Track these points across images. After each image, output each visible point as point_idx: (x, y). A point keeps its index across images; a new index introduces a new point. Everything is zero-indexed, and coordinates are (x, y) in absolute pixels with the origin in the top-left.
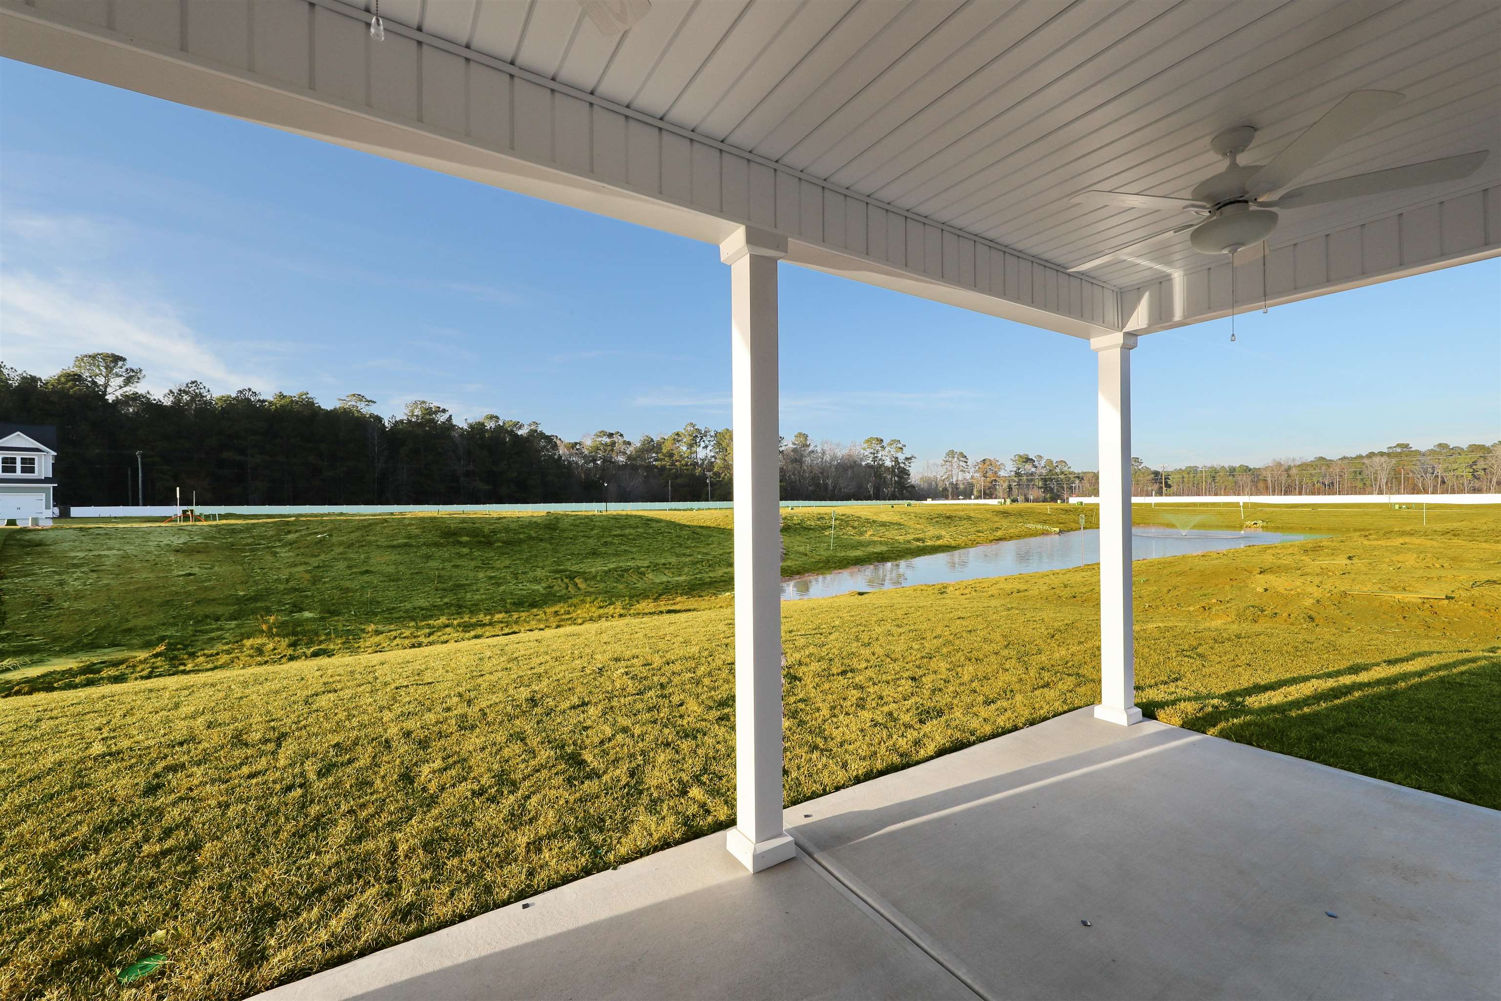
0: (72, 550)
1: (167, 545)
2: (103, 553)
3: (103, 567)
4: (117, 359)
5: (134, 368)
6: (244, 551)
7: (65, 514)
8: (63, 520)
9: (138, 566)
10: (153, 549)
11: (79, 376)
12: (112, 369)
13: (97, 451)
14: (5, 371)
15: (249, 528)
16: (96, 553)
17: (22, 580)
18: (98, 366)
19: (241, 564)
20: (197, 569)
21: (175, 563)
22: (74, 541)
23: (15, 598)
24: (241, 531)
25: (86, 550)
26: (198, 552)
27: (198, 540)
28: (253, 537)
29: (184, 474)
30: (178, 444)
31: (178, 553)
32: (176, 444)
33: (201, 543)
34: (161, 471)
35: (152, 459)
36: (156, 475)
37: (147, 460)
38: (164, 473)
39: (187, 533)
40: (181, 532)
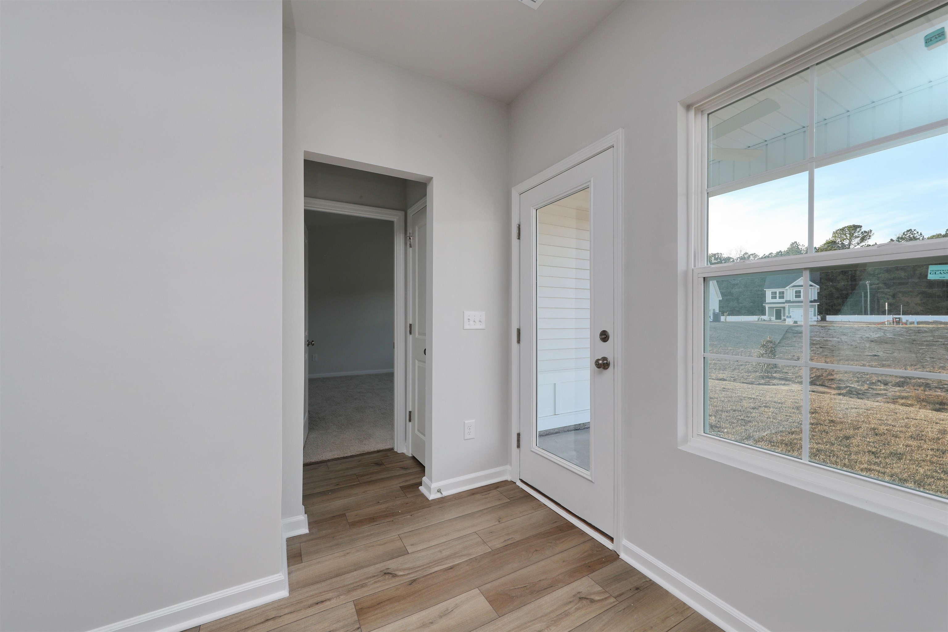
0: (814, 337)
1: (867, 337)
2: (829, 339)
3: (826, 346)
4: (856, 227)
5: (867, 230)
6: (922, 345)
7: (824, 319)
8: (822, 322)
9: (845, 347)
10: (857, 339)
11: (835, 242)
12: (853, 234)
13: (843, 283)
14: (800, 247)
15: (932, 331)
16: (825, 339)
17: (789, 348)
18: (845, 234)
19: (916, 353)
20: (882, 353)
21: (868, 348)
22: (817, 332)
23: (785, 356)
24: (926, 332)
25: (821, 337)
26: (886, 343)
27: (889, 335)
28: (934, 336)
29: (900, 294)
30: (896, 274)
31: (873, 343)
32: (894, 274)
33: (890, 338)
34: (883, 292)
35: (877, 286)
36: (881, 295)
37: (874, 286)
38: (886, 294)
39: (883, 331)
40: (879, 330)
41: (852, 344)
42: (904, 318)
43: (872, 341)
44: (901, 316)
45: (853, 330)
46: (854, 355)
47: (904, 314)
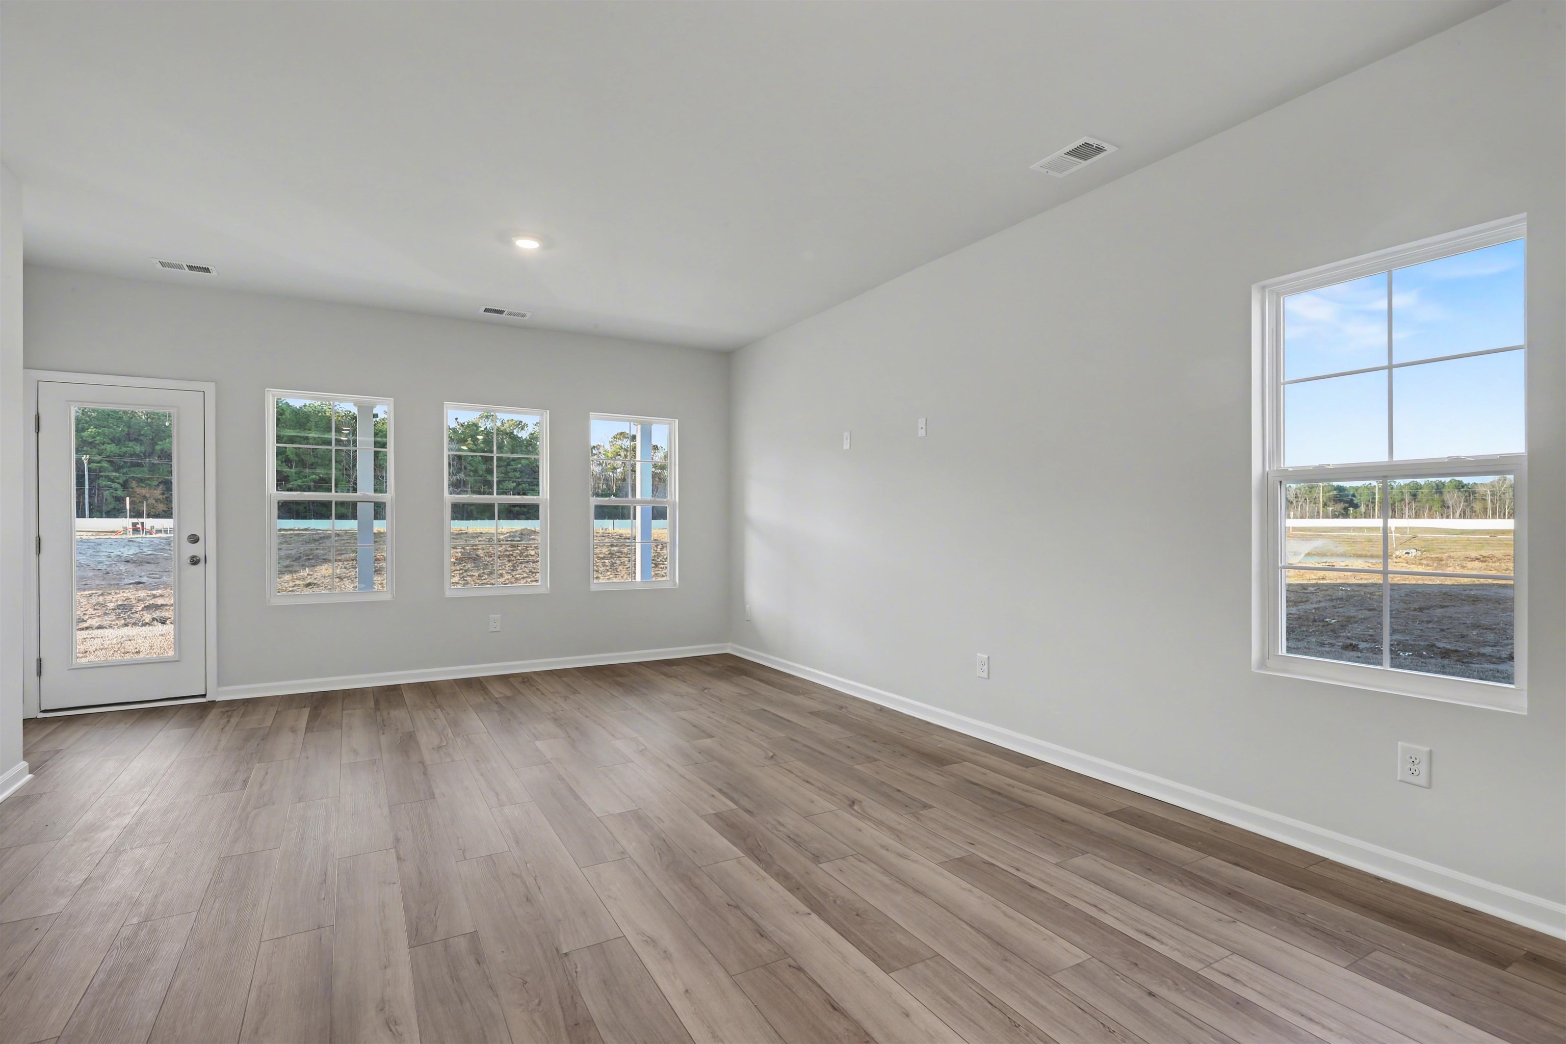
29: (134, 482)
30: (128, 447)
31: (128, 564)
32: (125, 447)
33: (150, 554)
34: (109, 478)
35: (99, 465)
36: (104, 483)
37: (94, 465)
38: (113, 481)
39: (137, 544)
40: (131, 543)
41: (99, 567)
42: (149, 523)
43: (128, 561)
44: (145, 520)
45: (91, 544)
46: (109, 584)
47: (149, 516)
